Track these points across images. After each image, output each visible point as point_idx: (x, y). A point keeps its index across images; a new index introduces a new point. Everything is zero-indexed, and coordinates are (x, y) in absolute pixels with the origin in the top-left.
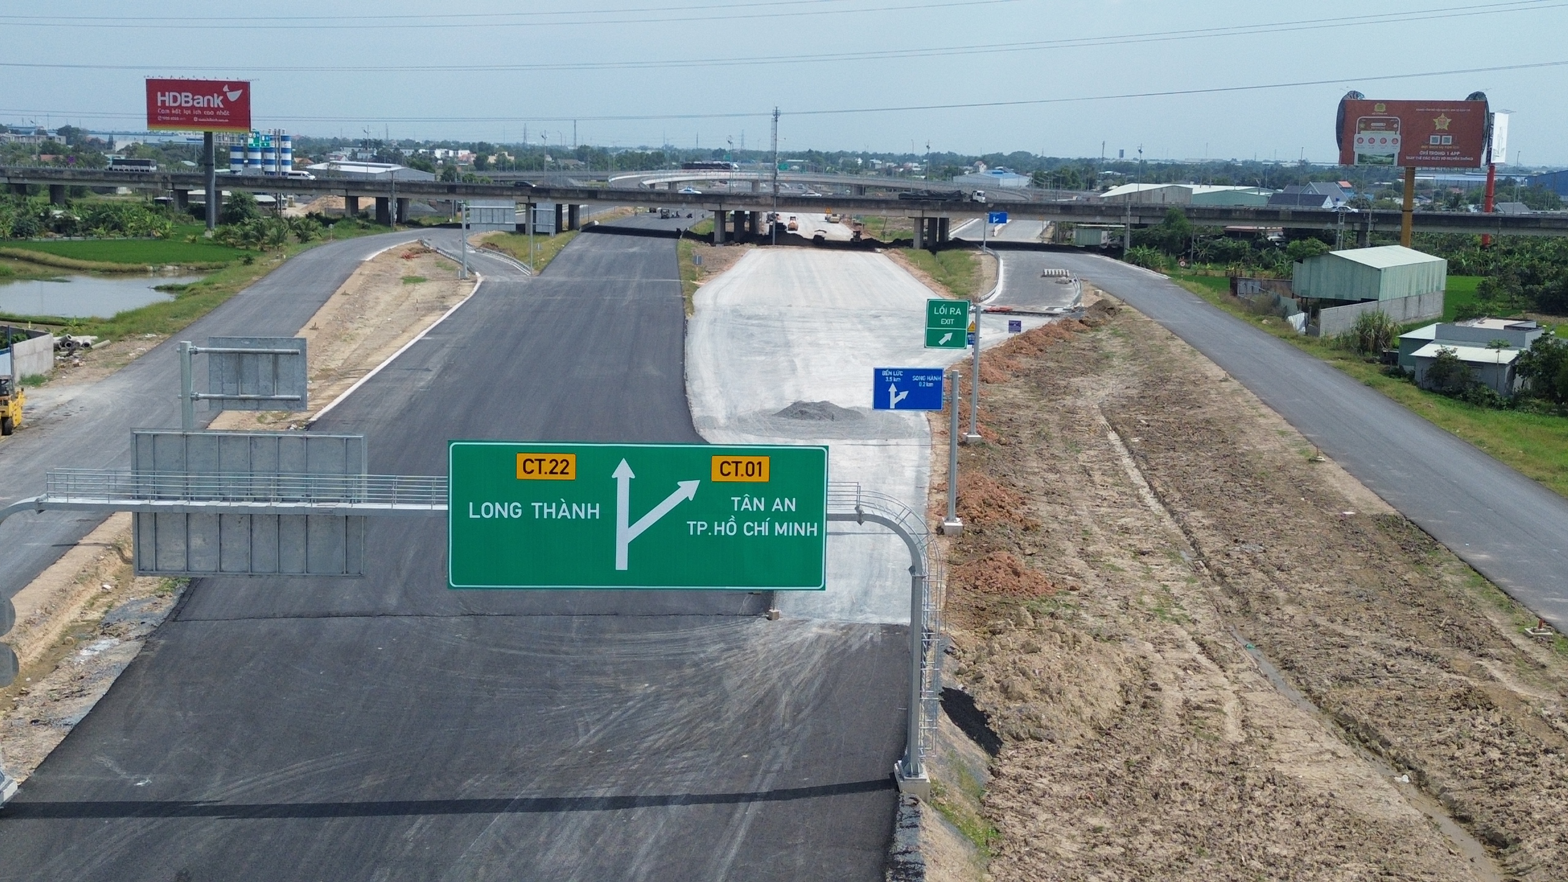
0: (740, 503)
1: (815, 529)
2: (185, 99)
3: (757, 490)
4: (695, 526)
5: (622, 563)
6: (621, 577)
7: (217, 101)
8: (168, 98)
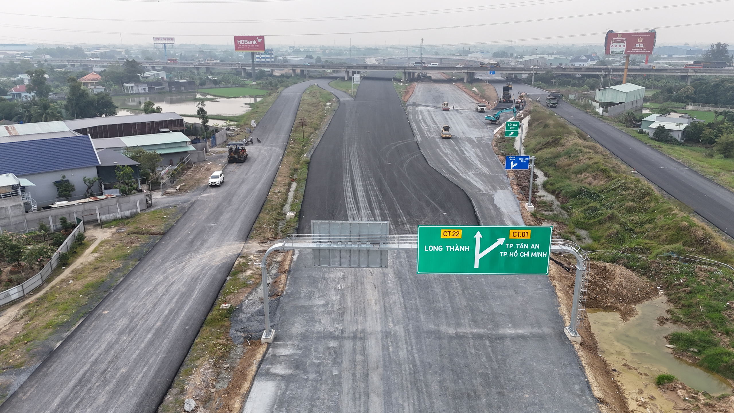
0: (519, 246)
1: (546, 255)
2: (246, 42)
3: (525, 241)
4: (503, 254)
5: (476, 266)
6: (476, 270)
7: (255, 42)
8: (240, 42)
